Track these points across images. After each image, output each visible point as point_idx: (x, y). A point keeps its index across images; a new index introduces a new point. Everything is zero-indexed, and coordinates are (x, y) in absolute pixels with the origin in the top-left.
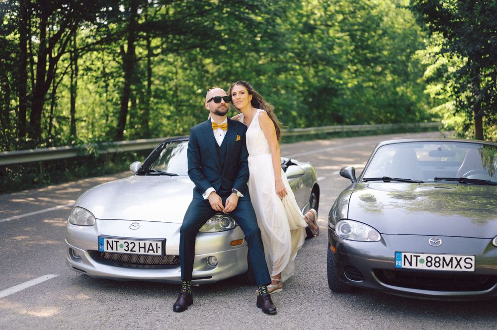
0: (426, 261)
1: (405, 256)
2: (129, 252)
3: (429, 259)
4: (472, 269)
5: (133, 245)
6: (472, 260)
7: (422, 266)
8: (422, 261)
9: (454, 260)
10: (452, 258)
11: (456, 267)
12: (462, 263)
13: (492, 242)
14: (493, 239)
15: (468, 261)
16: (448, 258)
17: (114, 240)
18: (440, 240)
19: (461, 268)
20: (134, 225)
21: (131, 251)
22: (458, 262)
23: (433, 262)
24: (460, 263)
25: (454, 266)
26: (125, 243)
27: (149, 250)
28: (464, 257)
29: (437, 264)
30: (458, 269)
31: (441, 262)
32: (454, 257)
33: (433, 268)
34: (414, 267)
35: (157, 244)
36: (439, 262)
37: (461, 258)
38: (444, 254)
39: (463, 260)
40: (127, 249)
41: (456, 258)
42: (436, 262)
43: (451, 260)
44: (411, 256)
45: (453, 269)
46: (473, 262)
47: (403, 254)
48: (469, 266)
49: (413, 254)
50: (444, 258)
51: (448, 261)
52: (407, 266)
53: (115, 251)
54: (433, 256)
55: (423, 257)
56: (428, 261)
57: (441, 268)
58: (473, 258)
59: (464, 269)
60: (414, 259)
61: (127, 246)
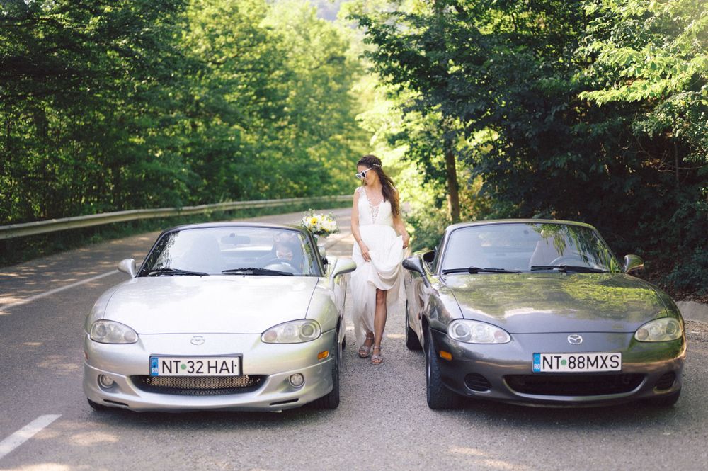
0: (568, 362)
1: (545, 358)
2: (195, 374)
3: (572, 360)
4: (619, 368)
5: (200, 364)
6: (618, 357)
7: (564, 369)
8: (564, 362)
9: (599, 359)
10: (597, 357)
11: (601, 367)
12: (608, 362)
13: (634, 336)
14: (635, 333)
15: (614, 359)
16: (592, 357)
17: (173, 360)
18: (580, 337)
19: (607, 367)
20: (198, 338)
21: (198, 372)
22: (604, 361)
23: (577, 362)
24: (606, 362)
25: (599, 366)
26: (189, 362)
27: (222, 369)
28: (610, 355)
29: (581, 365)
30: (604, 369)
31: (586, 362)
32: (599, 355)
33: (577, 370)
34: (555, 369)
35: (232, 361)
36: (583, 362)
37: (607, 357)
38: (588, 352)
39: (608, 359)
40: (191, 370)
41: (601, 357)
42: (580, 362)
43: (596, 359)
44: (552, 357)
45: (599, 370)
46: (619, 360)
47: (542, 356)
48: (615, 364)
49: (553, 355)
50: (588, 357)
51: (592, 360)
52: (547, 369)
53: (174, 373)
54: (577, 356)
55: (565, 357)
56: (570, 362)
57: (585, 370)
58: (619, 355)
59: (610, 369)
60: (555, 360)
61: (192, 367)
